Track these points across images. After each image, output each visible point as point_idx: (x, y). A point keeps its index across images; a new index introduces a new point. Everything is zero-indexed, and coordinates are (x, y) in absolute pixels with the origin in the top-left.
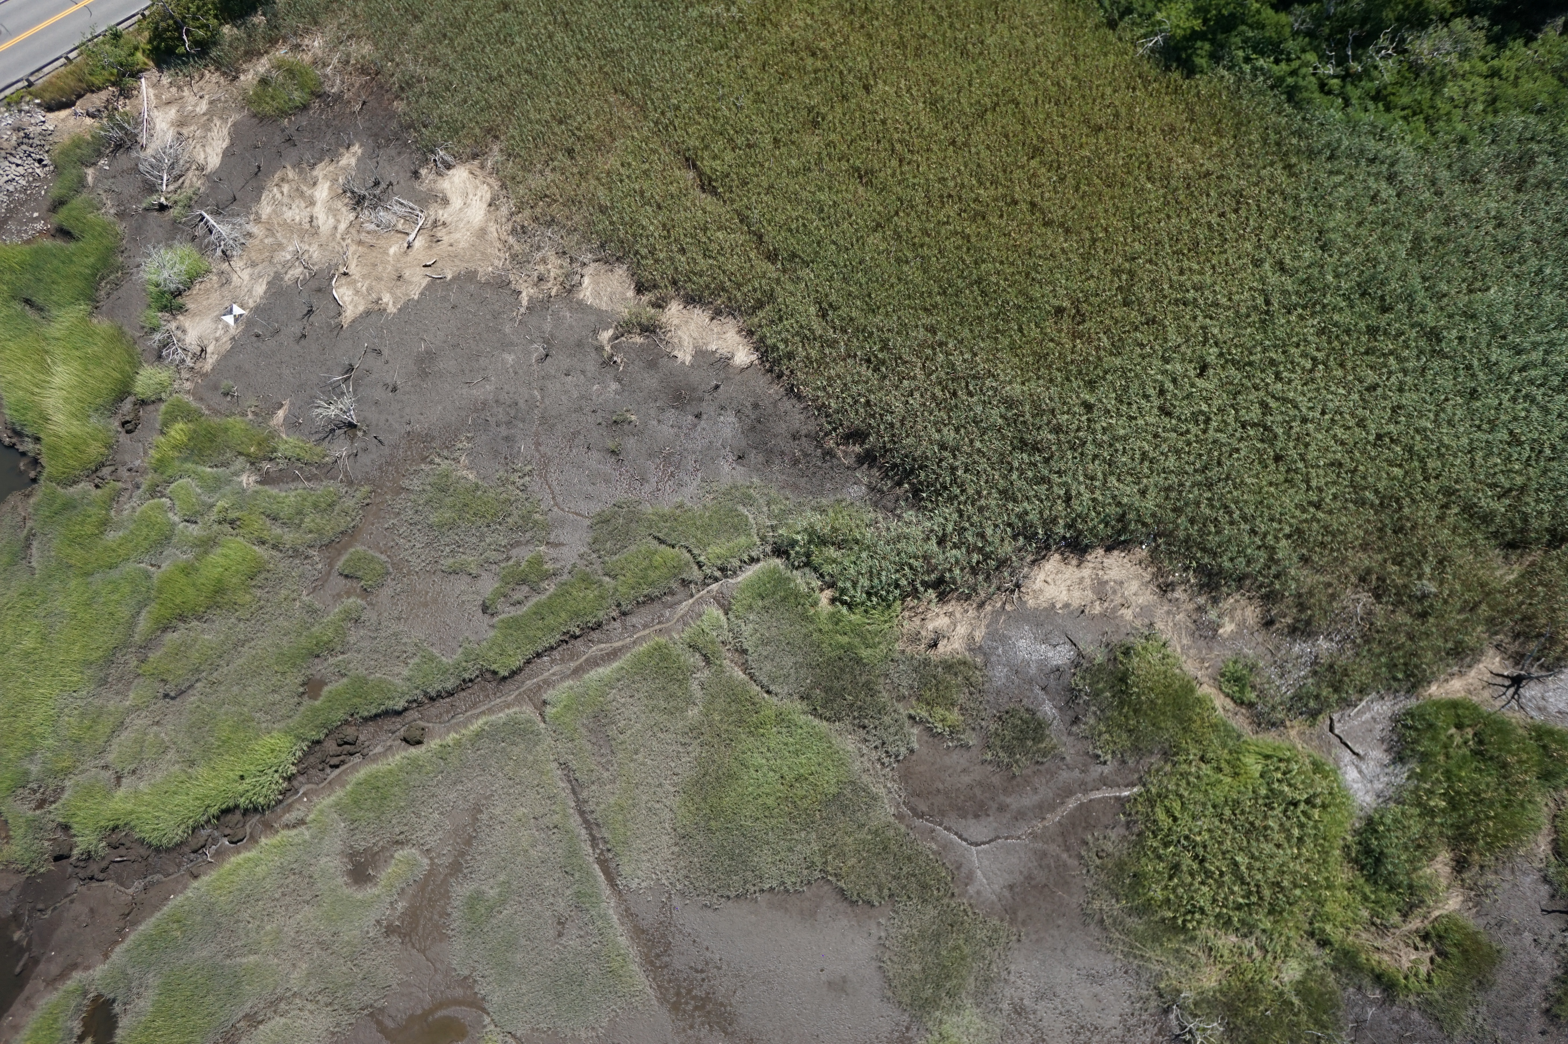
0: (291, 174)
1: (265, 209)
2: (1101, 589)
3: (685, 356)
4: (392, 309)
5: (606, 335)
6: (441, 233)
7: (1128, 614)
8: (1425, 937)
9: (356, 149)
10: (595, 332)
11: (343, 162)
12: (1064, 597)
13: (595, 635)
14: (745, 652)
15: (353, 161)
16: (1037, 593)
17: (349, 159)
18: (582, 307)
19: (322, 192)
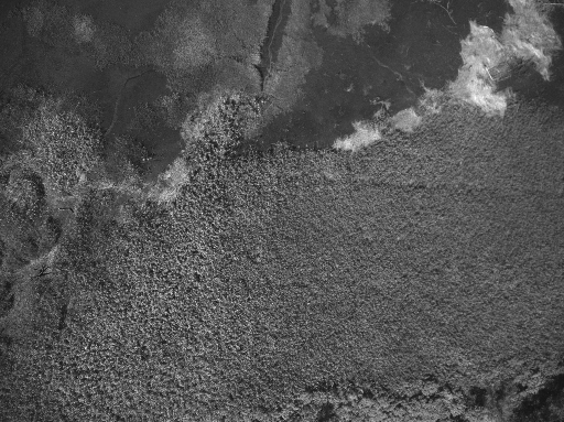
0: (557, 48)
1: (548, 29)
2: (165, 184)
3: (357, 125)
4: (462, 42)
5: (388, 105)
6: (481, 82)
9: (547, 78)
10: (392, 103)
11: (545, 70)
14: (239, 60)
15: (542, 73)
17: (545, 72)
18: (406, 106)
19: (538, 53)
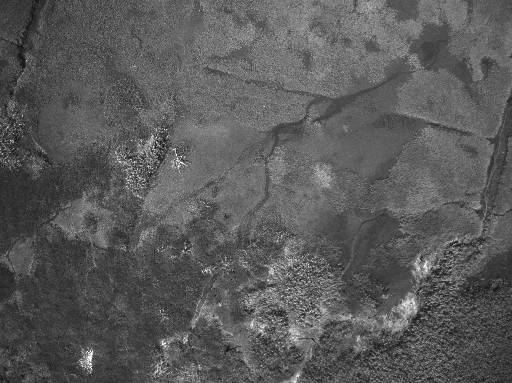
2: (398, 316)
7: (385, 317)
8: (252, 310)
12: (404, 304)
13: (499, 171)
14: (462, 206)
16: (411, 297)
